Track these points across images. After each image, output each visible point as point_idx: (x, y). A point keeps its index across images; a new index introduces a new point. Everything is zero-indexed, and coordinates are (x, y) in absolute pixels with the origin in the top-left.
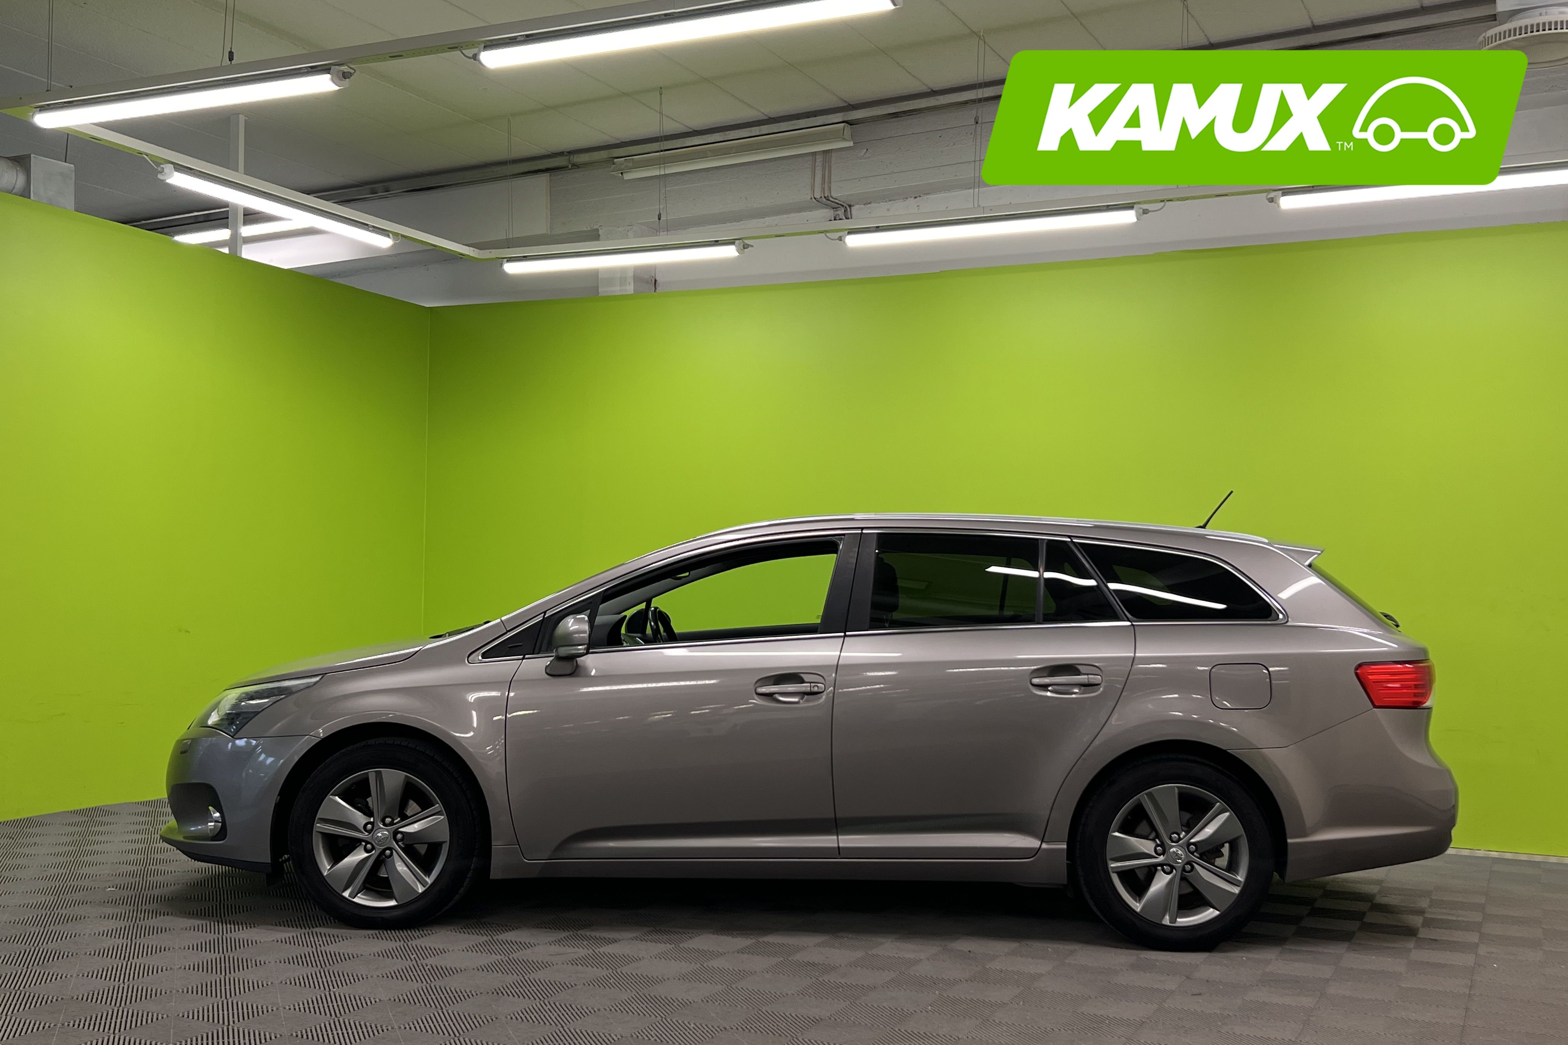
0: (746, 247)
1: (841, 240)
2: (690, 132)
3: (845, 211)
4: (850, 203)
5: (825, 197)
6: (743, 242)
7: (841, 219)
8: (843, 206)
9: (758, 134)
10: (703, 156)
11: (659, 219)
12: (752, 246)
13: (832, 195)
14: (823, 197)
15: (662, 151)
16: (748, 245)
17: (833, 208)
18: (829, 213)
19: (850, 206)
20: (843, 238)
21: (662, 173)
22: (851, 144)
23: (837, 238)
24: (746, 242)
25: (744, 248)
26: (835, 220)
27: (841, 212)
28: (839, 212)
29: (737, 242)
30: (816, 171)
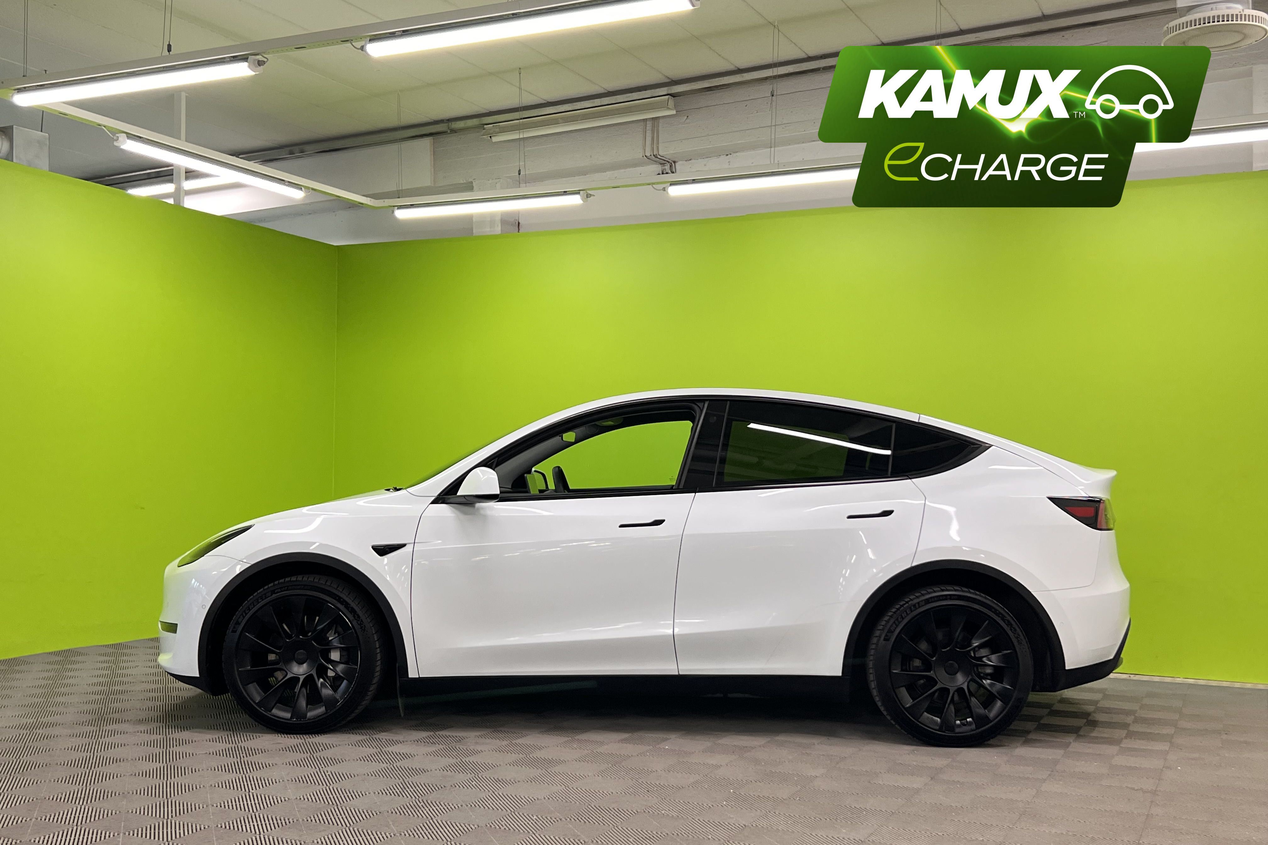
0: (588, 196)
1: (665, 191)
2: (544, 103)
3: (671, 166)
4: (674, 160)
6: (587, 193)
7: (667, 173)
8: (669, 163)
9: (599, 105)
10: (555, 122)
11: (519, 174)
12: (594, 195)
13: (660, 153)
14: (653, 155)
15: (521, 119)
16: (591, 195)
17: (661, 164)
18: (658, 168)
19: (675, 163)
20: (666, 189)
21: (521, 136)
22: (674, 112)
23: (661, 188)
24: (589, 192)
25: (587, 197)
26: (662, 174)
27: (667, 168)
29: (581, 192)
30: (647, 135)
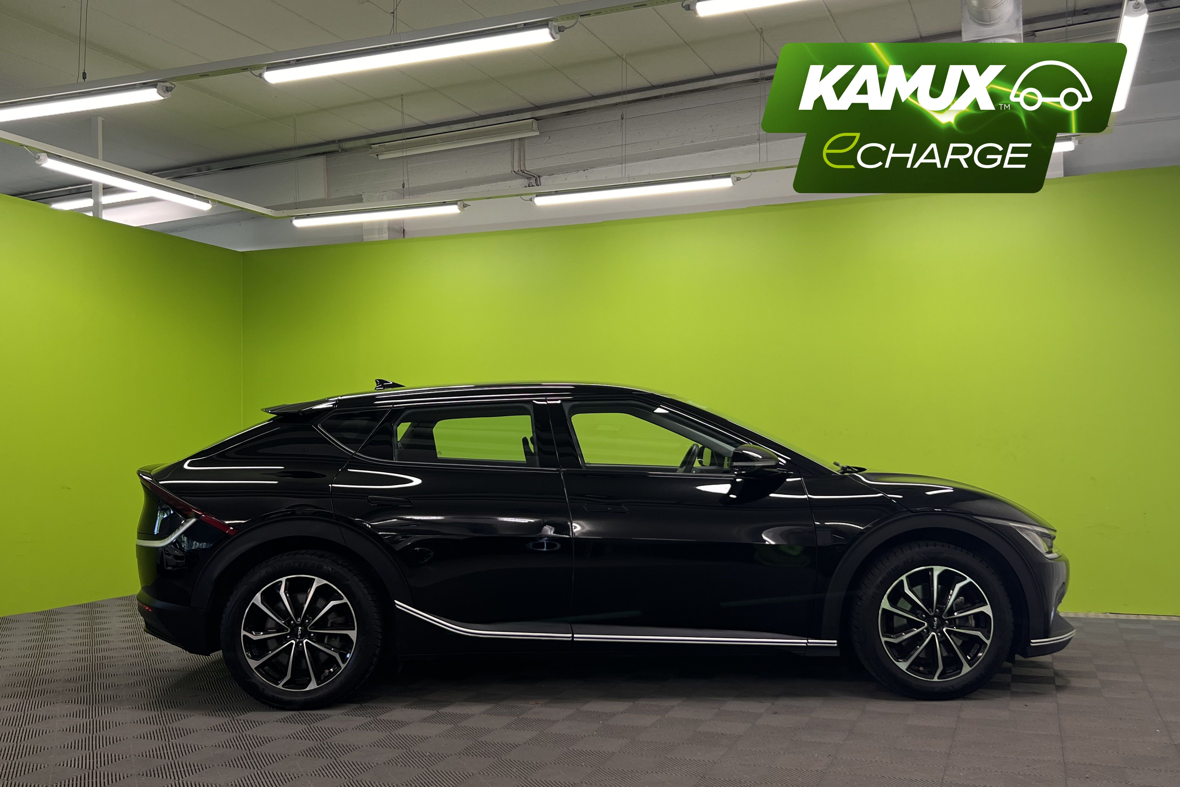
0: (465, 206)
1: (531, 201)
2: (424, 126)
3: (536, 180)
4: (539, 175)
5: (521, 171)
6: (464, 203)
7: (533, 186)
8: (534, 177)
9: (474, 127)
10: (435, 142)
11: (404, 187)
12: (470, 205)
13: (527, 169)
14: (520, 170)
15: (406, 139)
16: (467, 205)
17: (528, 178)
18: (525, 182)
19: (539, 177)
20: (533, 199)
21: (403, 155)
22: (538, 134)
23: (529, 199)
24: (466, 202)
26: (529, 186)
27: (533, 181)
28: (532, 181)
29: (458, 202)
30: (515, 152)
